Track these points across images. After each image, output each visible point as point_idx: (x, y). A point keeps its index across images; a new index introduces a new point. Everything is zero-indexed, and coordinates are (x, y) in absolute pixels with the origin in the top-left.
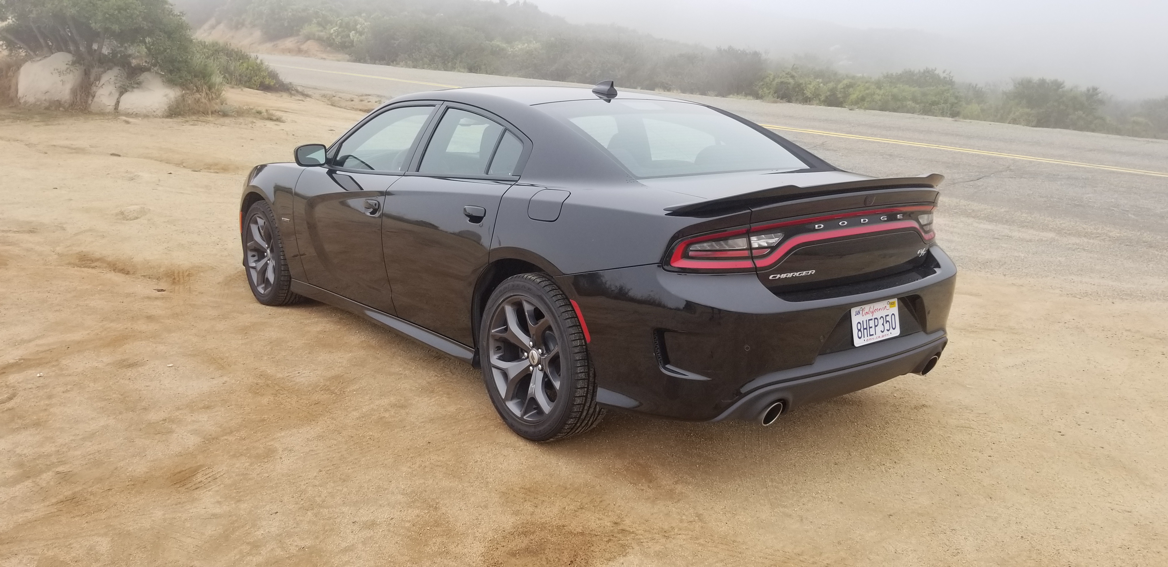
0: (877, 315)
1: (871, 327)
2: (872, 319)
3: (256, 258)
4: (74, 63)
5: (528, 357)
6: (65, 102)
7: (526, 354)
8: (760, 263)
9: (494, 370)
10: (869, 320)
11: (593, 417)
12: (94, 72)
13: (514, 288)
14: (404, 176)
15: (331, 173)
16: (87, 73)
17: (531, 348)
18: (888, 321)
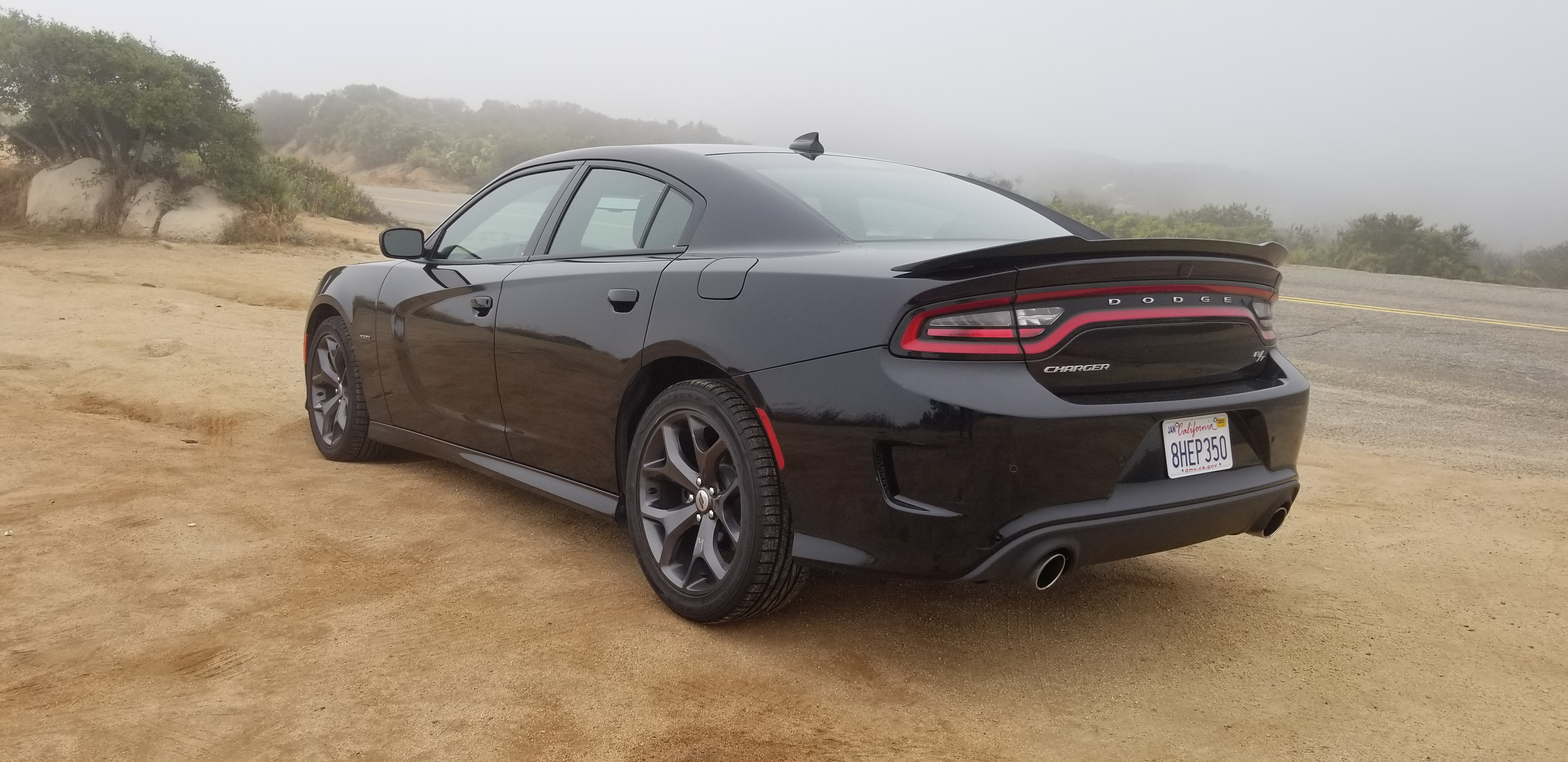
0: (1201, 435)
1: (1192, 453)
2: (1192, 441)
3: (323, 397)
4: (102, 172)
5: (694, 501)
6: (88, 222)
7: (691, 496)
8: (1031, 348)
9: (646, 523)
10: (1189, 442)
11: (786, 584)
12: (129, 184)
13: (675, 400)
14: (528, 261)
15: (429, 269)
16: (119, 186)
17: (698, 488)
18: (1216, 446)
